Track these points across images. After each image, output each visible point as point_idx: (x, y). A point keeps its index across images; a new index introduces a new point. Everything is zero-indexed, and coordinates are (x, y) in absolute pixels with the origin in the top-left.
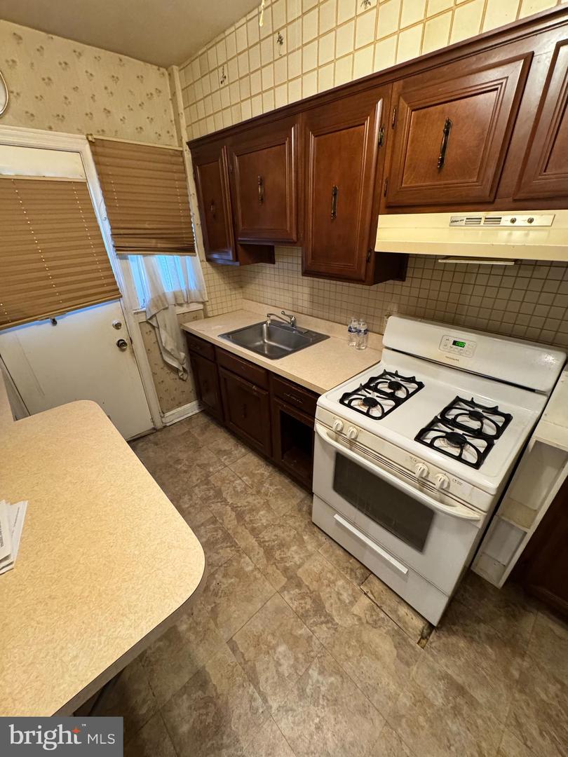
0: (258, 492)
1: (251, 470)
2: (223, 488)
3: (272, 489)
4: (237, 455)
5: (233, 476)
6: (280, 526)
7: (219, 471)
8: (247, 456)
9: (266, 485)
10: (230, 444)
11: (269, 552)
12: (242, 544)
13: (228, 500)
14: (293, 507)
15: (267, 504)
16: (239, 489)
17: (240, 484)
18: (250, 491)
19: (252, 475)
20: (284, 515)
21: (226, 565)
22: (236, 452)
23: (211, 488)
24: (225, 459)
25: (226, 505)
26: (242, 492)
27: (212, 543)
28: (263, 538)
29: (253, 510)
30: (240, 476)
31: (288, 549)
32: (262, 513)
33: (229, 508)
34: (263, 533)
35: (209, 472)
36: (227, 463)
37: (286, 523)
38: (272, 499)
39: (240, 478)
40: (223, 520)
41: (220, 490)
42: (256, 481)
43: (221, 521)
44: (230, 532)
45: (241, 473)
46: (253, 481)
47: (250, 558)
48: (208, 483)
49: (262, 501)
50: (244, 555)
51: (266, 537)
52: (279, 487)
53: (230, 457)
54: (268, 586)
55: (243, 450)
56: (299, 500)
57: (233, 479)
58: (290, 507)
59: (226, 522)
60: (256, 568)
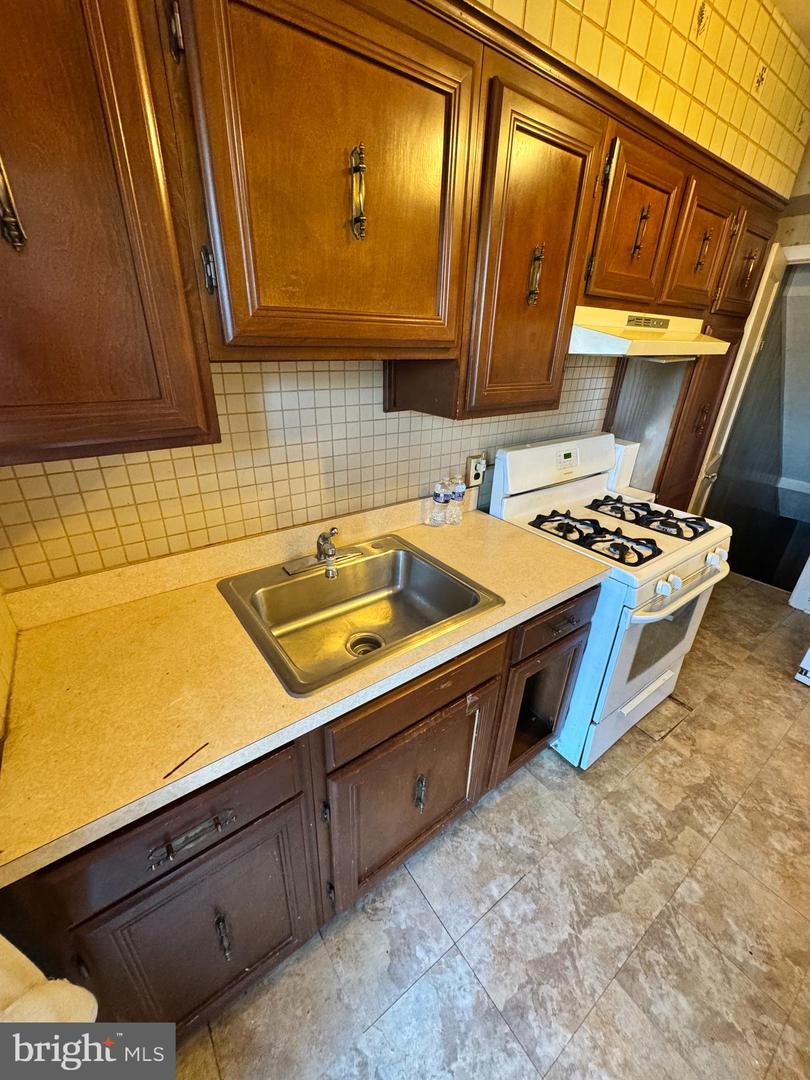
0: (532, 860)
1: (469, 874)
2: (531, 956)
3: (519, 829)
4: (416, 910)
5: (490, 924)
6: (600, 825)
7: (474, 973)
8: (423, 882)
9: (511, 841)
10: (366, 937)
11: (657, 850)
12: (658, 904)
13: (565, 936)
14: (557, 798)
15: (557, 844)
16: (527, 908)
17: (514, 906)
18: (530, 880)
19: (484, 874)
20: (576, 814)
21: (712, 938)
22: (403, 916)
23: (534, 993)
24: (428, 951)
25: (579, 942)
26: (536, 901)
27: (680, 975)
28: (632, 857)
29: (577, 874)
30: (488, 904)
31: (638, 817)
32: (580, 857)
33: (586, 934)
34: (623, 857)
35: (478, 1005)
36: (445, 944)
37: (592, 813)
38: (545, 834)
39: (496, 904)
40: (620, 949)
41: (537, 963)
42: (501, 864)
43: (623, 956)
44: (641, 929)
45: (478, 902)
46: (504, 870)
47: (678, 885)
48: (517, 1009)
49: (553, 854)
50: (677, 896)
51: (630, 853)
52: (514, 816)
53: (422, 936)
54: (709, 855)
55: (400, 892)
56: (541, 785)
57: (500, 924)
58: (557, 802)
59: (621, 941)
60: (691, 874)
